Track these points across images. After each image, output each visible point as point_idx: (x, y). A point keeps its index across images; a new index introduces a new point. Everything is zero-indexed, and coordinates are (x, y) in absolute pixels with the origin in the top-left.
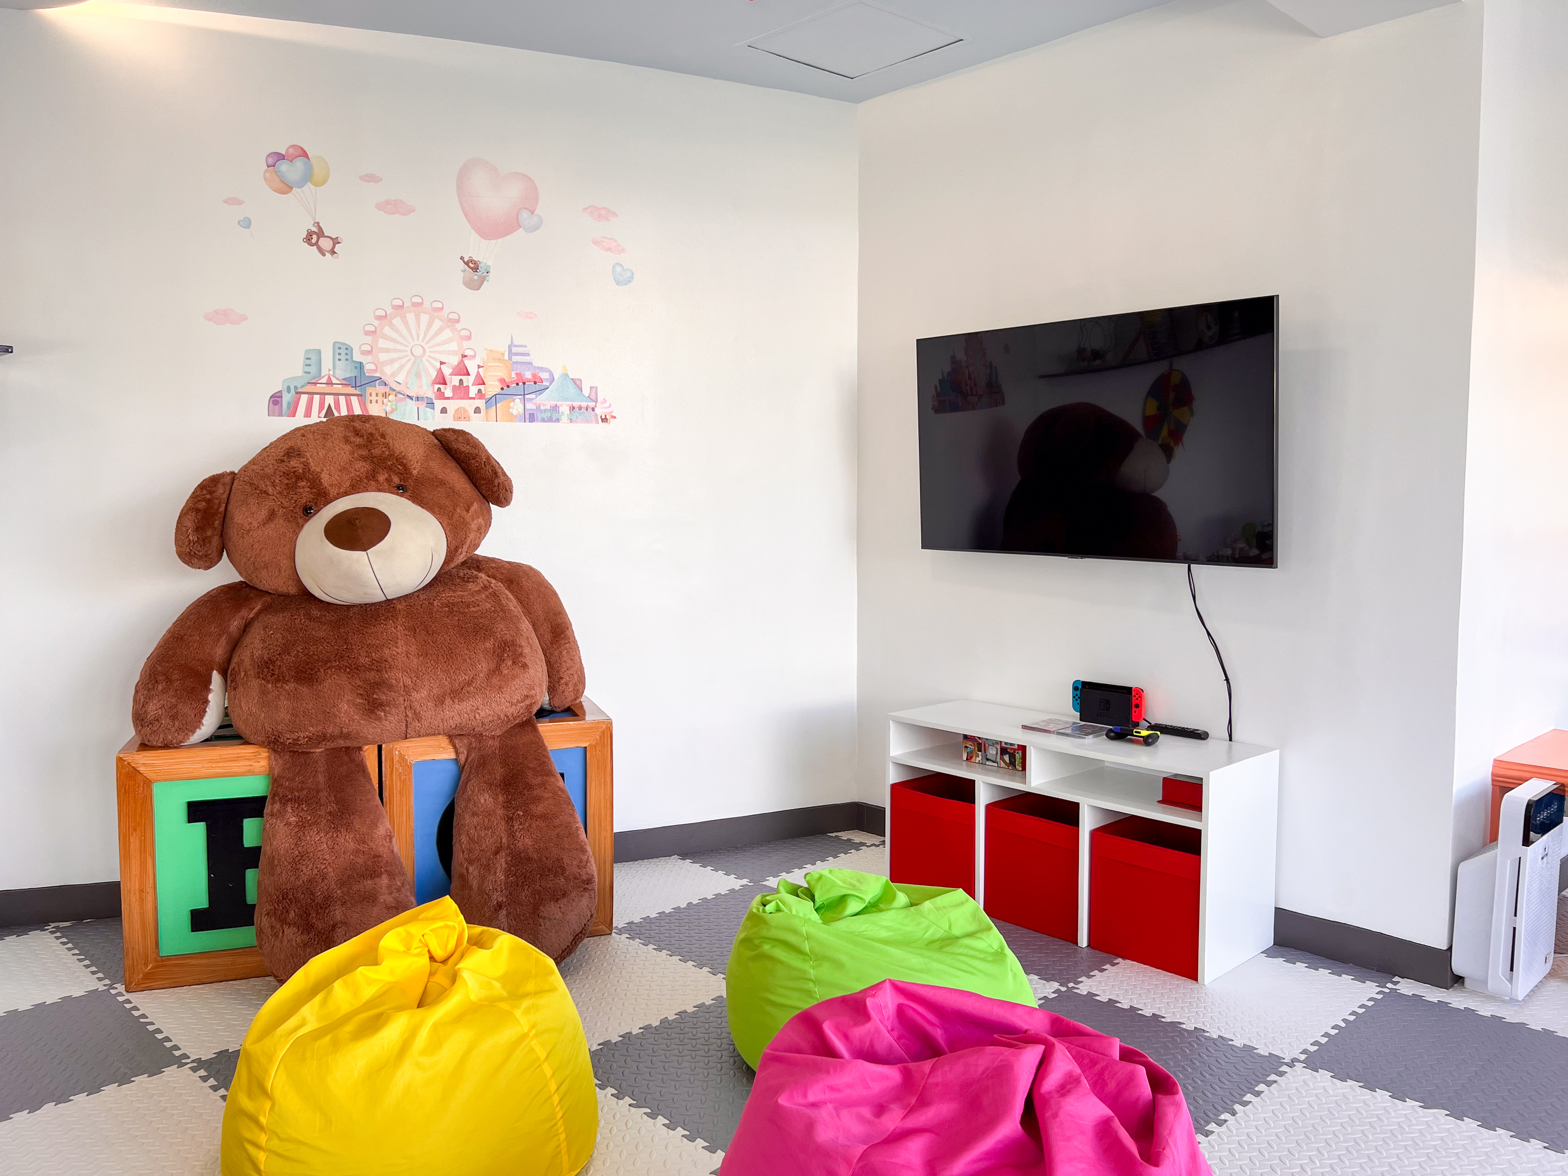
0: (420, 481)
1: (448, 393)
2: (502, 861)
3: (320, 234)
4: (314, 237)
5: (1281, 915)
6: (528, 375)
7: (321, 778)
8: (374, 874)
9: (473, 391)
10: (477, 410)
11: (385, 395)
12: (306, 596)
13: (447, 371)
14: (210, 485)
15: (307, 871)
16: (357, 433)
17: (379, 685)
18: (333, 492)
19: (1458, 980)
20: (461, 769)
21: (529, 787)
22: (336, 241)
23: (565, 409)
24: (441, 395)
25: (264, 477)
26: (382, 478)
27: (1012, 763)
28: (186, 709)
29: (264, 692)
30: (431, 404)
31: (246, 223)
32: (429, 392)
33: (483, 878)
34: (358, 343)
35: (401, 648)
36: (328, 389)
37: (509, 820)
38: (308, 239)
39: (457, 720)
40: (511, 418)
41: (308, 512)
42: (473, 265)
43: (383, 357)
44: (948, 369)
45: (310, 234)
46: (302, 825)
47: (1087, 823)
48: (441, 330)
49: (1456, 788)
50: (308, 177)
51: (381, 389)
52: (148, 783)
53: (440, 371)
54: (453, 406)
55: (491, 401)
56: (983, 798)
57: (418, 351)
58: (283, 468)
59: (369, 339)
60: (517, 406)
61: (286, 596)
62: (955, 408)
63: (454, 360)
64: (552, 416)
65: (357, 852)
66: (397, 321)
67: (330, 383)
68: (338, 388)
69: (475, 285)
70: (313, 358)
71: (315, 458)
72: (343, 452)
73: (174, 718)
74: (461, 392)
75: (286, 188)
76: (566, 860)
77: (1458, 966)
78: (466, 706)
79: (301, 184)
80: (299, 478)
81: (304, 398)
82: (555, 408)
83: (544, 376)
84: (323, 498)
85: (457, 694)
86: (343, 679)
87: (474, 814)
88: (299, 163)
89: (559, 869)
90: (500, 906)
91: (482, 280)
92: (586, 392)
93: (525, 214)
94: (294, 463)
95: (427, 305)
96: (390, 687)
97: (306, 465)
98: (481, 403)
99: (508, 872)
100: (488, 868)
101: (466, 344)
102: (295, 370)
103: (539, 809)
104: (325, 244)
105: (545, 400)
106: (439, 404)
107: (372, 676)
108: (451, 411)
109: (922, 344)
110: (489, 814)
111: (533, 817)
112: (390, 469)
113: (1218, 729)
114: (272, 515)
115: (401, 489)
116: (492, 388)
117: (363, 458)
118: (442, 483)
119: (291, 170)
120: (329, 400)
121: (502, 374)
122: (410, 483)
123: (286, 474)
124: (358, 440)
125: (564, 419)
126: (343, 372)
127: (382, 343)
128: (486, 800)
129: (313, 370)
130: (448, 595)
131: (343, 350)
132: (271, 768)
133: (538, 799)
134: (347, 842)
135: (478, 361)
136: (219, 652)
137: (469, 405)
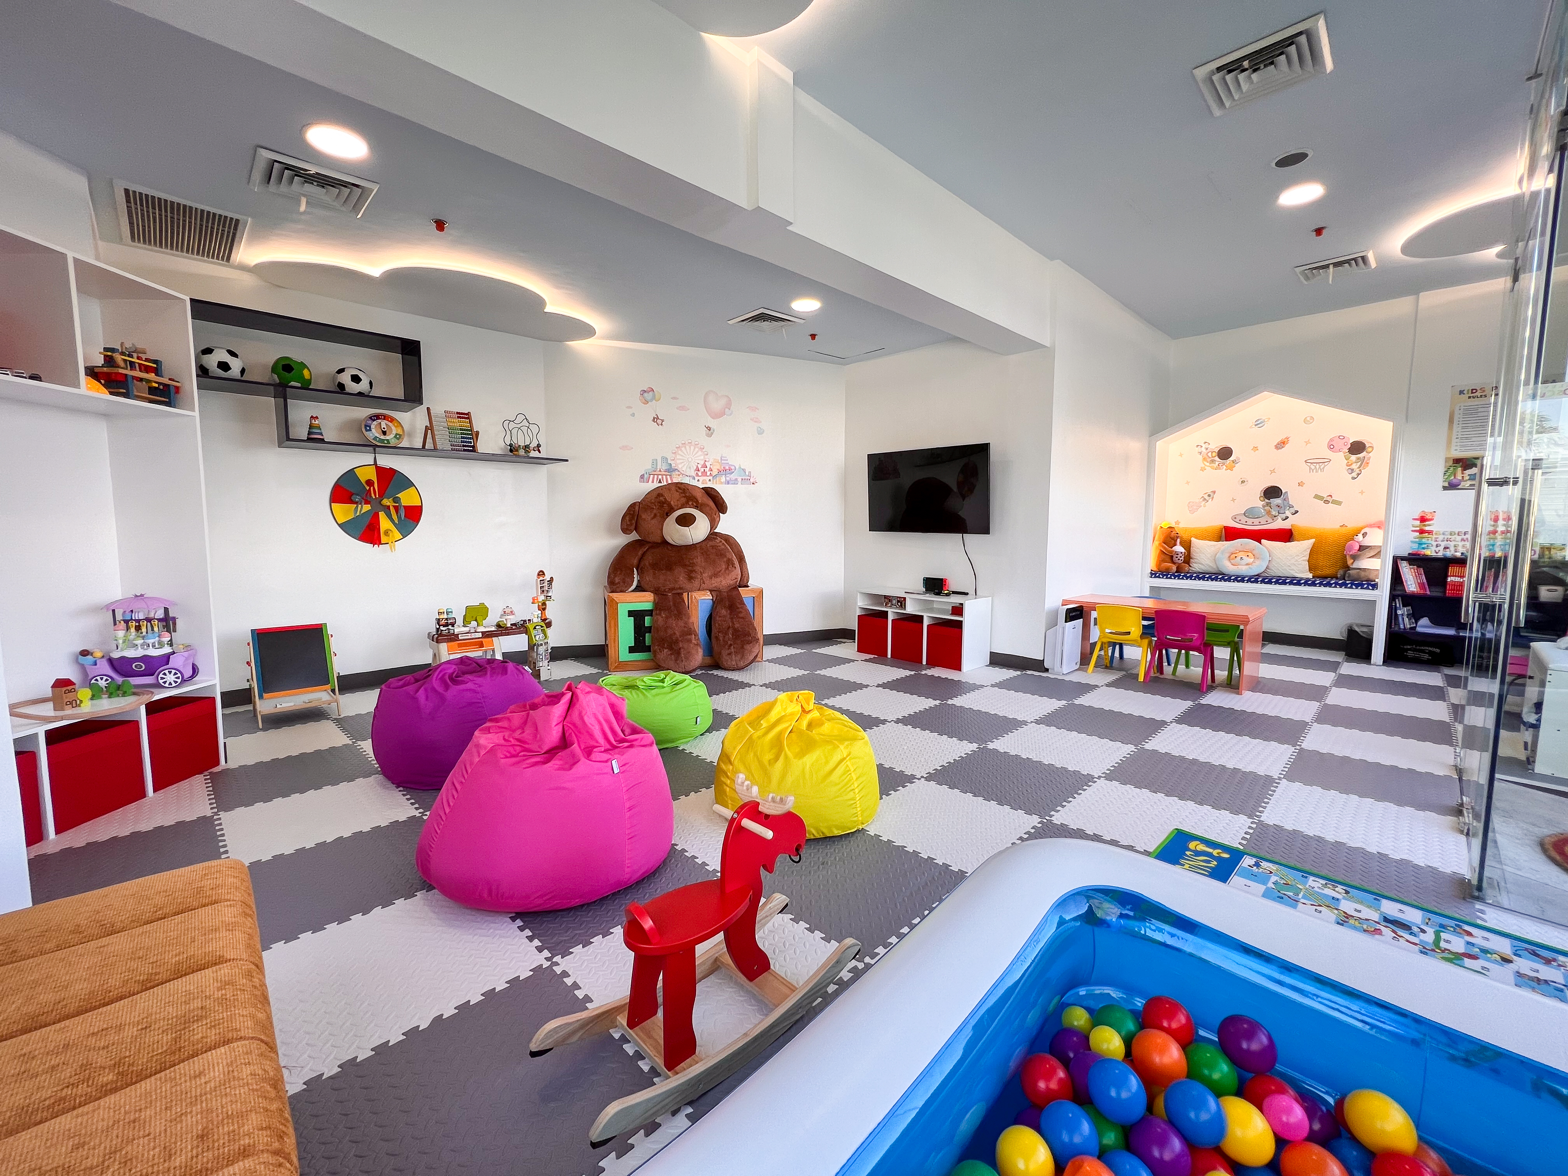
0: (702, 505)
1: (700, 474)
2: (731, 631)
3: (658, 418)
4: (656, 419)
5: (992, 654)
6: (727, 468)
7: (671, 603)
8: (691, 634)
9: (708, 474)
10: (710, 480)
11: (679, 475)
12: (665, 542)
13: (700, 466)
14: (633, 506)
15: (670, 632)
16: (680, 488)
17: (692, 571)
18: (676, 508)
19: (1047, 670)
20: (714, 603)
21: (738, 608)
22: (663, 421)
23: (739, 480)
24: (697, 474)
25: (652, 503)
26: (690, 503)
27: (901, 605)
28: (627, 580)
29: (654, 574)
30: (694, 478)
31: (633, 415)
32: (693, 474)
33: (724, 637)
34: (670, 456)
35: (699, 560)
36: (660, 473)
37: (732, 619)
38: (653, 420)
39: (716, 584)
40: (722, 483)
41: (668, 515)
42: (709, 429)
43: (678, 462)
44: (878, 463)
45: (654, 418)
46: (667, 618)
47: (926, 622)
48: (698, 452)
49: (1046, 606)
50: (654, 398)
51: (677, 473)
52: (617, 603)
53: (697, 466)
54: (701, 479)
55: (715, 477)
56: (891, 617)
57: (690, 460)
58: (657, 500)
59: (674, 455)
60: (723, 479)
61: (657, 543)
62: (881, 479)
63: (702, 463)
64: (735, 482)
65: (685, 627)
66: (683, 449)
67: (660, 471)
68: (663, 473)
69: (710, 436)
70: (655, 462)
71: (668, 496)
72: (677, 495)
73: (624, 583)
74: (704, 474)
75: (646, 402)
76: (751, 632)
77: (1046, 665)
78: (718, 580)
79: (651, 400)
80: (664, 503)
81: (652, 476)
82: (736, 480)
83: (733, 468)
84: (672, 510)
85: (716, 575)
86: (681, 569)
87: (720, 617)
88: (651, 393)
89: (749, 635)
90: (731, 645)
91: (712, 434)
92: (747, 474)
93: (727, 410)
94: (661, 498)
95: (693, 443)
96: (696, 572)
97: (665, 499)
98: (711, 478)
99: (733, 635)
100: (726, 633)
101: (706, 457)
102: (649, 467)
103: (741, 615)
104: (659, 422)
105: (733, 476)
106: (697, 478)
107: (690, 568)
108: (701, 481)
109: (871, 457)
110: (724, 616)
111: (739, 618)
112: (692, 500)
113: (971, 592)
114: (655, 515)
115: (696, 507)
116: (715, 472)
117: (684, 497)
118: (708, 506)
119: (648, 396)
120: (660, 477)
121: (718, 467)
122: (699, 505)
123: (659, 502)
124: (680, 491)
125: (740, 483)
126: (664, 467)
127: (678, 457)
128: (724, 612)
129: (655, 466)
130: (711, 543)
131: (665, 459)
132: (655, 600)
133: (741, 612)
134: (681, 623)
135: (710, 463)
136: (635, 562)
137: (707, 478)
